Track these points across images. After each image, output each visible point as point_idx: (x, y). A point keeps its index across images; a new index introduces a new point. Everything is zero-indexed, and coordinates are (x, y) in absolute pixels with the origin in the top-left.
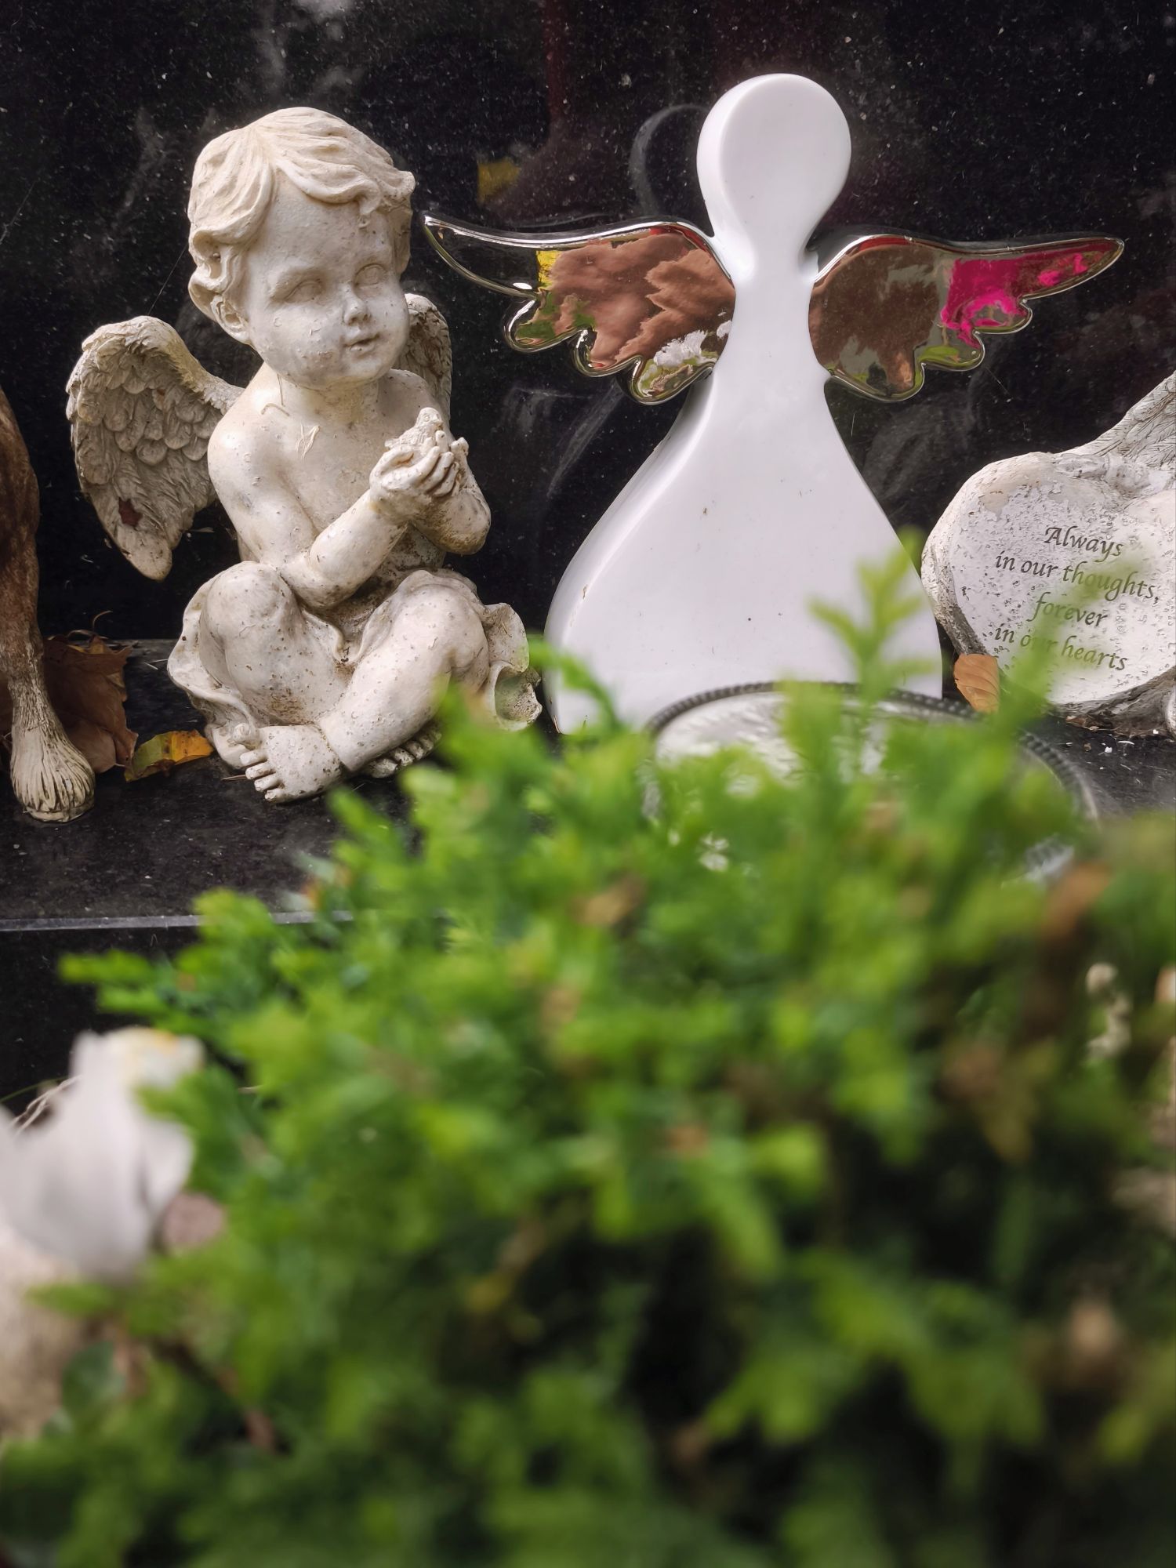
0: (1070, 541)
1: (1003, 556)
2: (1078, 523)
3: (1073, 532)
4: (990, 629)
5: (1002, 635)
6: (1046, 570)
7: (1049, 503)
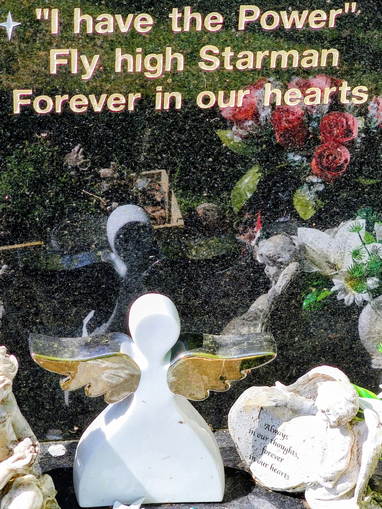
0: (272, 430)
1: (251, 430)
2: (275, 425)
3: (273, 427)
4: (248, 455)
5: (251, 458)
6: (265, 439)
7: (266, 416)
